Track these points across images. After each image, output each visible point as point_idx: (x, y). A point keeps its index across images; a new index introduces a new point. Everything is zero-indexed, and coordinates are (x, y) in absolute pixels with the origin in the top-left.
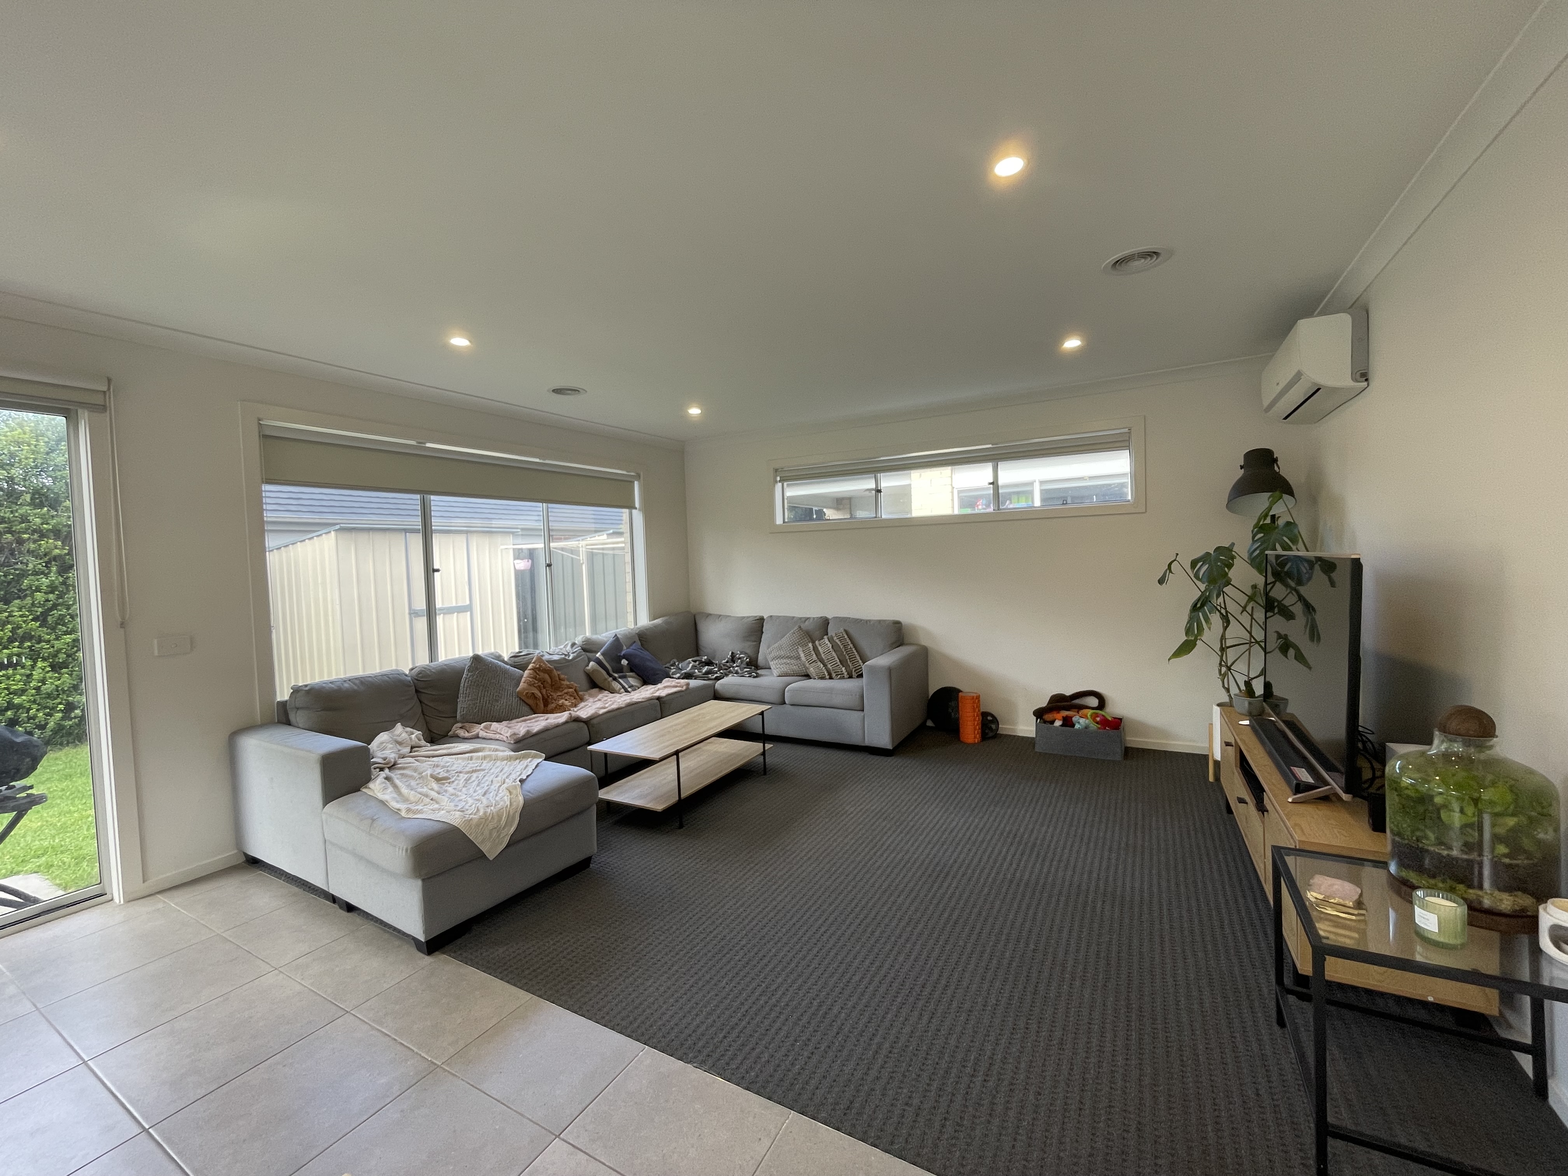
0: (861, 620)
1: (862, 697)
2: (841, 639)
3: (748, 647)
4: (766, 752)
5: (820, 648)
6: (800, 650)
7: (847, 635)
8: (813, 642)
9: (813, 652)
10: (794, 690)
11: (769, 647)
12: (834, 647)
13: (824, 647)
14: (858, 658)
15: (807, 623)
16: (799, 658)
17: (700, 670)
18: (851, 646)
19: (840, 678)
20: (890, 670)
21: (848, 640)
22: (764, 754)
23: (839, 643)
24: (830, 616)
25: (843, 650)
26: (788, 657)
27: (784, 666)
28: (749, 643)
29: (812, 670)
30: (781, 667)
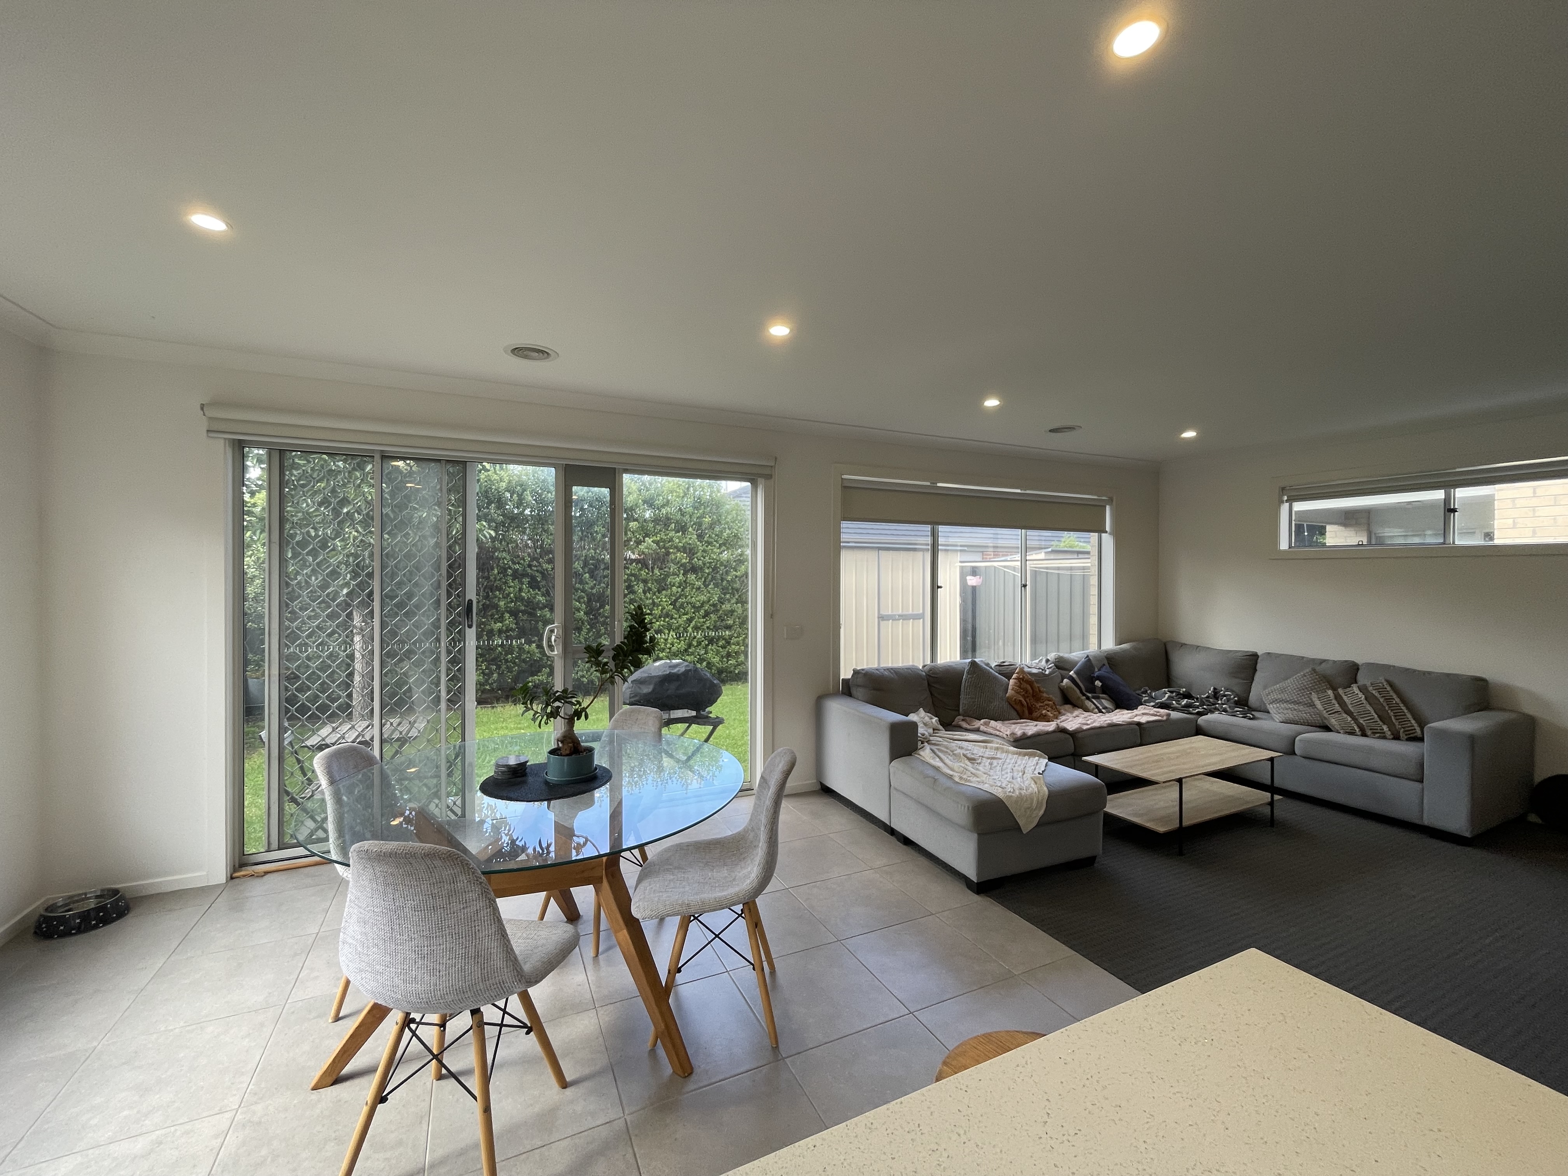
0: (1415, 671)
1: (1421, 766)
2: (1381, 690)
3: (1237, 685)
4: (1275, 802)
5: (1345, 698)
6: (1314, 697)
7: (1391, 686)
8: (1334, 689)
9: (1334, 701)
10: (1308, 741)
11: (1265, 687)
12: (1369, 698)
13: (1354, 696)
14: (1409, 716)
15: (1323, 665)
16: (1312, 705)
17: (1178, 702)
18: (1398, 700)
19: (1379, 738)
20: (1472, 739)
21: (1392, 693)
22: (1271, 804)
23: (1377, 694)
24: (1359, 660)
25: (1385, 704)
26: (1295, 703)
27: (1289, 711)
28: (1237, 680)
29: (1333, 721)
30: (1285, 712)
